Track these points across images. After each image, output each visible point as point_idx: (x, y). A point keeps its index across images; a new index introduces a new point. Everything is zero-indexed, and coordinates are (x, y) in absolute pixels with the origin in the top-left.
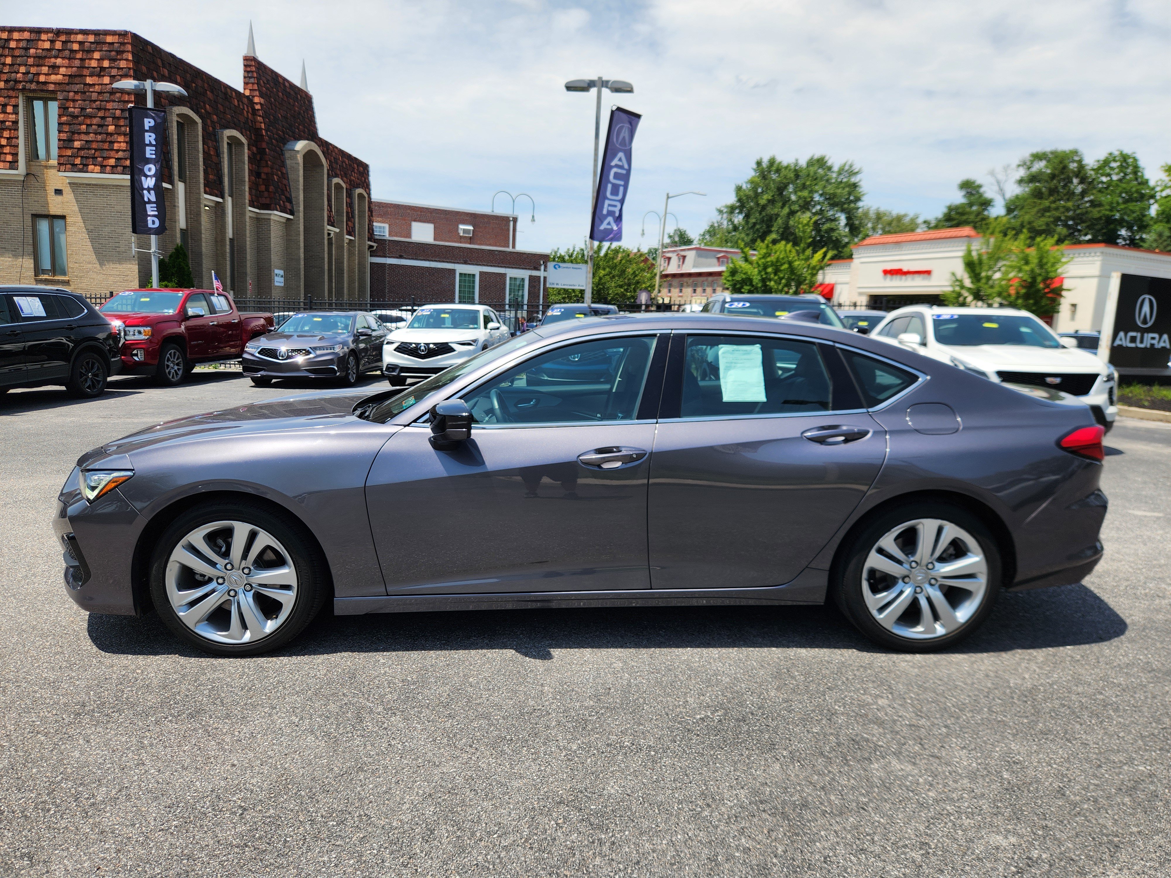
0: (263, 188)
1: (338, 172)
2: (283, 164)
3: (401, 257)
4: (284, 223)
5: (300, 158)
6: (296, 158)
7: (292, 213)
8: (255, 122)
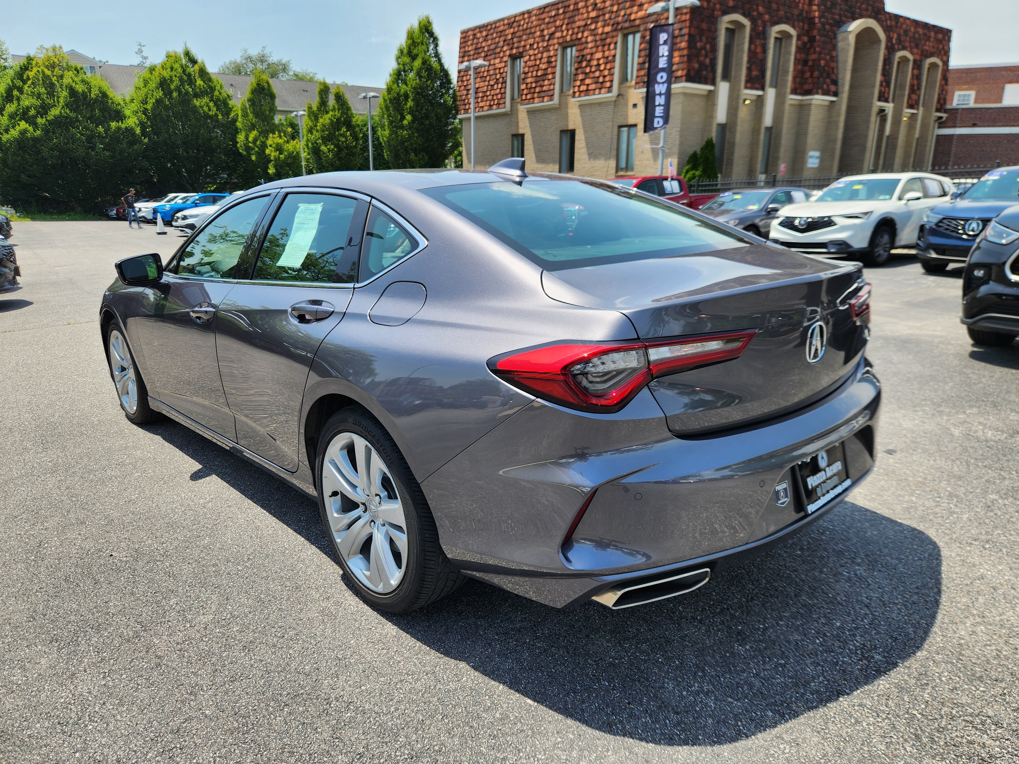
0: (808, 75)
1: (907, 44)
2: (834, 47)
3: (974, 125)
4: (826, 106)
5: (852, 39)
6: (847, 39)
7: (836, 94)
8: (810, 11)
